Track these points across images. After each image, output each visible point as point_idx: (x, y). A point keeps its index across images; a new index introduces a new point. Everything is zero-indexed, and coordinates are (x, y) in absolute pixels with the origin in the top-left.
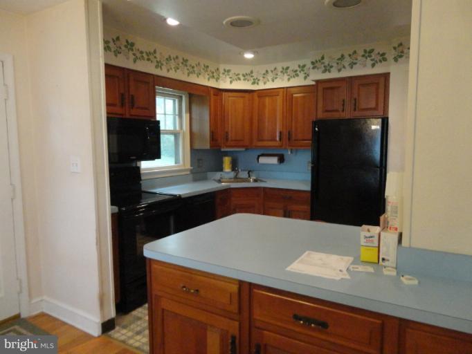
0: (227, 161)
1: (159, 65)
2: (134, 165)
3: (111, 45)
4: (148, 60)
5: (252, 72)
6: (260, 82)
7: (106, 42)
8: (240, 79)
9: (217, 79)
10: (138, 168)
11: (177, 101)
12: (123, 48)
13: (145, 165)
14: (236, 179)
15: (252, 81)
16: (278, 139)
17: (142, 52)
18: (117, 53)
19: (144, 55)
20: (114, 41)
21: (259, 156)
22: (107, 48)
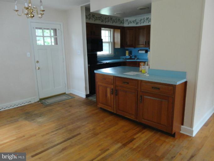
0: (127, 52)
1: (102, 21)
2: (95, 53)
3: (88, 17)
4: (99, 20)
5: (136, 20)
6: (139, 23)
7: (86, 16)
8: (131, 23)
9: (123, 23)
10: (96, 54)
11: (109, 31)
12: (91, 17)
13: (99, 53)
14: (131, 58)
15: (136, 23)
16: (144, 44)
17: (97, 18)
18: (89, 19)
19: (98, 18)
20: (89, 15)
21: (139, 50)
22: (87, 18)
